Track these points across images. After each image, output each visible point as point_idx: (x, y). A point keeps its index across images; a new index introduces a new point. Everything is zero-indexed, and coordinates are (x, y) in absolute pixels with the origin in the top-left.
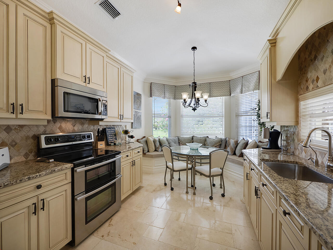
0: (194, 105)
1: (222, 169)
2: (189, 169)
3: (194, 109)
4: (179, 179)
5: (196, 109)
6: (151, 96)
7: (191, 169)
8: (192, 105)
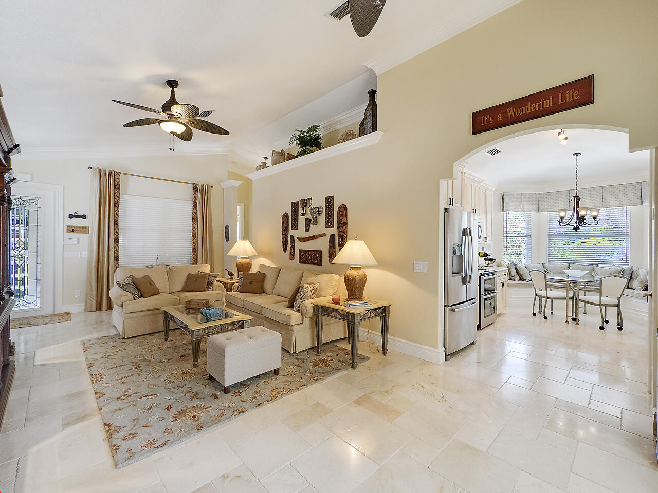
0: (576, 223)
1: (619, 299)
2: (570, 299)
3: (576, 229)
4: (552, 313)
5: (579, 229)
6: (503, 210)
7: (572, 298)
8: (573, 223)
